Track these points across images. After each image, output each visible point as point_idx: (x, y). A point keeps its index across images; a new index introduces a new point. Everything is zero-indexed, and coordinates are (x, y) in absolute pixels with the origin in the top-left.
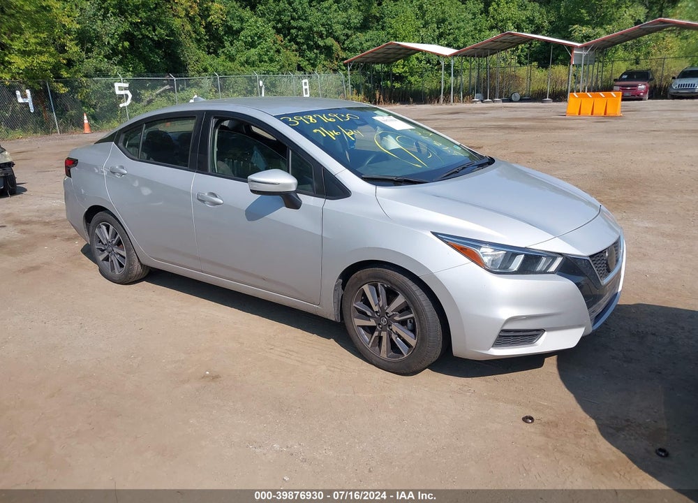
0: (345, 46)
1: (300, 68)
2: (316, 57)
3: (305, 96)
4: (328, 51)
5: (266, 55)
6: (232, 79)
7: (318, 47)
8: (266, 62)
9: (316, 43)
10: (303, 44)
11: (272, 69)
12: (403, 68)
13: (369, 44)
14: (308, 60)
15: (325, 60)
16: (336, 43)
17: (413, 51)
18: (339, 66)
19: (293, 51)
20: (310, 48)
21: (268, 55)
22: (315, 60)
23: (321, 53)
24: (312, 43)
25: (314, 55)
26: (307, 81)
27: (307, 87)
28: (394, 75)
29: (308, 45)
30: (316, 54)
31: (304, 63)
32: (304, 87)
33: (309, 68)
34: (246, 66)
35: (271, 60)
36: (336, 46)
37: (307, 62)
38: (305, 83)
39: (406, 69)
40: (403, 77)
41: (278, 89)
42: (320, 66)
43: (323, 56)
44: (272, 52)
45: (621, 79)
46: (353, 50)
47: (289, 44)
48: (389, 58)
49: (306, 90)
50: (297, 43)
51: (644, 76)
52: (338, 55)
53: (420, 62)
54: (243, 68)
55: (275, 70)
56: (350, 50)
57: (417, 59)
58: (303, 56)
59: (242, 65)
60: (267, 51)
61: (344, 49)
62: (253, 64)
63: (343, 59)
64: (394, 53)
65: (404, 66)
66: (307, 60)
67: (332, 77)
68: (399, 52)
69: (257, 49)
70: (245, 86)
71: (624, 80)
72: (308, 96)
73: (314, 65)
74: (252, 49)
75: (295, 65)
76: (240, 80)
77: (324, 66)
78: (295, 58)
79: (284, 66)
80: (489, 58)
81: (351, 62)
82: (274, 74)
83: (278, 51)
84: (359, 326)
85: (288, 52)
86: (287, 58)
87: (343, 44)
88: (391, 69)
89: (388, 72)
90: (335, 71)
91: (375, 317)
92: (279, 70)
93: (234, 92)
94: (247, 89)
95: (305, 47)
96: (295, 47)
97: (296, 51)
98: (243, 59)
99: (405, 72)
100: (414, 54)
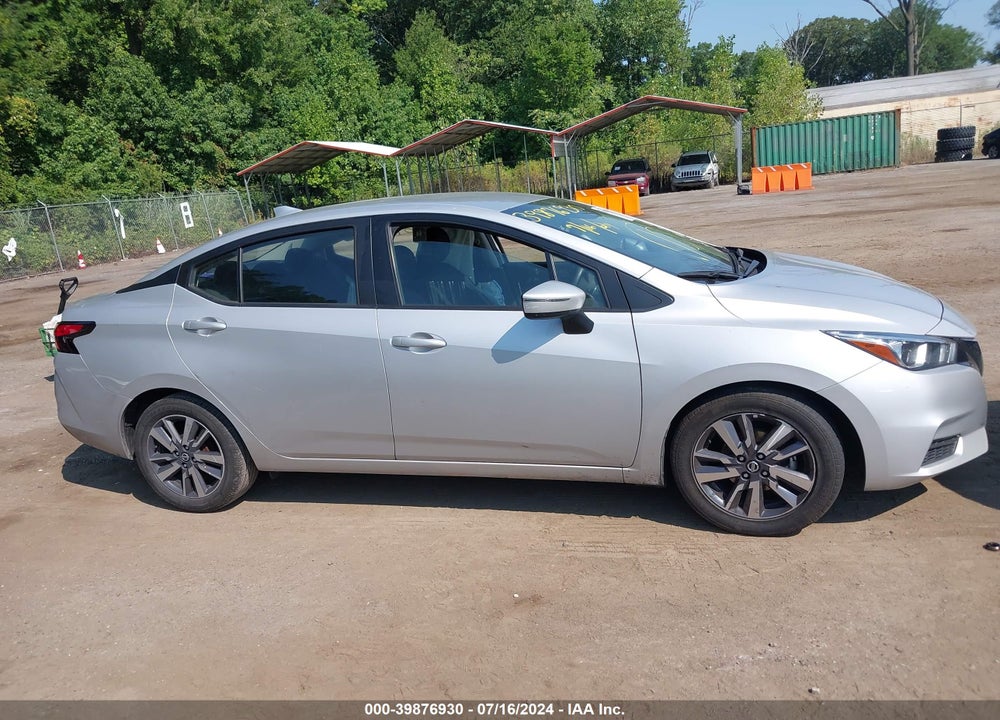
0: (232, 151)
1: (168, 188)
2: (191, 169)
3: (187, 226)
4: (208, 160)
5: (113, 170)
6: (64, 208)
7: (191, 155)
8: (113, 181)
9: (187, 149)
10: (168, 152)
11: (126, 191)
12: (321, 178)
13: (266, 146)
14: (179, 175)
15: (206, 174)
16: (218, 148)
17: (332, 154)
18: (227, 181)
19: (154, 163)
20: (180, 158)
21: (115, 171)
22: (190, 175)
23: (198, 164)
24: (181, 150)
25: (188, 168)
26: (186, 204)
27: (189, 213)
28: (310, 187)
29: (175, 153)
30: (191, 165)
31: (173, 180)
32: (184, 214)
33: (182, 187)
34: (84, 188)
35: (123, 178)
36: (219, 152)
37: (178, 179)
38: (185, 208)
39: (326, 178)
40: (323, 189)
41: (140, 220)
42: (198, 182)
43: (201, 168)
44: (121, 167)
45: (613, 172)
46: (245, 156)
47: (145, 154)
48: (302, 165)
49: (187, 217)
50: (157, 151)
51: (639, 165)
52: (223, 165)
53: (343, 167)
54: (79, 192)
55: (131, 192)
56: (241, 157)
57: (338, 163)
58: (170, 170)
59: (77, 187)
60: (114, 165)
61: (231, 157)
62: (94, 185)
63: (231, 171)
64: (308, 157)
65: (322, 174)
66: (177, 175)
67: (221, 196)
68: (315, 156)
69: (94, 163)
70: (87, 219)
71: (617, 172)
72: (192, 225)
73: (189, 182)
74: (86, 164)
75: (160, 183)
76: (78, 211)
77: (205, 182)
78: (159, 174)
79: (143, 186)
80: (441, 156)
81: (247, 173)
82: (129, 198)
83: (129, 164)
84: (705, 483)
85: (145, 165)
86: (147, 174)
87: (229, 149)
88: (305, 180)
89: (300, 184)
90: (222, 188)
91: (738, 465)
92: (137, 191)
93: (69, 230)
94: (90, 223)
95: (171, 156)
96: (154, 157)
97: (159, 163)
98: (78, 178)
99: (325, 183)
100: (333, 157)
